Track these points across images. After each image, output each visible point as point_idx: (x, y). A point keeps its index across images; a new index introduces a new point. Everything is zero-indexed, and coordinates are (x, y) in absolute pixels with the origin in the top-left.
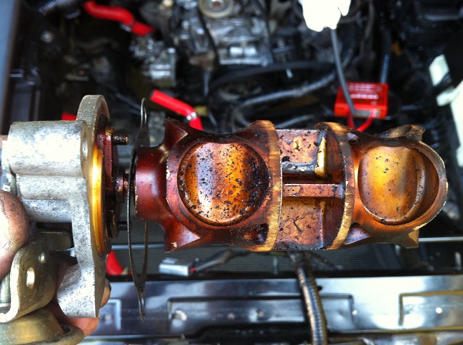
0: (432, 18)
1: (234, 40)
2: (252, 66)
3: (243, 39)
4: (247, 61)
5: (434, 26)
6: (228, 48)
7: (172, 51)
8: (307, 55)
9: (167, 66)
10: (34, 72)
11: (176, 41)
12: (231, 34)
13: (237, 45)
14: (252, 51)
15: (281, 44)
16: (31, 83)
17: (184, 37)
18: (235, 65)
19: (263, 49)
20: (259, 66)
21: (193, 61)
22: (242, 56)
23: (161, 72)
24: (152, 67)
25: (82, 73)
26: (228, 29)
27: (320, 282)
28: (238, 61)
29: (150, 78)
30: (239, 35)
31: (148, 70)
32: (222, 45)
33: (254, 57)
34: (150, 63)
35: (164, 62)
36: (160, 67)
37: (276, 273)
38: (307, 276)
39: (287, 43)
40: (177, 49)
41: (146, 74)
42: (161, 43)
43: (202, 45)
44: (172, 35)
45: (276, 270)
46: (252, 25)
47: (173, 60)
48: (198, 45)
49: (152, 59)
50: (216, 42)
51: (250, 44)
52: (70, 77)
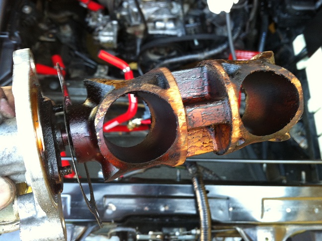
0: (297, 8)
1: (159, 17)
2: (171, 36)
3: (165, 17)
4: (168, 32)
5: (298, 13)
6: (155, 22)
7: (115, 22)
8: (209, 30)
9: (111, 34)
10: (17, 34)
11: (118, 16)
12: (157, 12)
13: (161, 20)
14: (171, 25)
15: (191, 21)
16: (14, 42)
17: (124, 13)
18: (159, 35)
19: (179, 24)
20: (175, 36)
21: (129, 31)
22: (164, 29)
23: (107, 37)
24: (100, 33)
25: (51, 36)
26: (155, 9)
27: (208, 187)
28: (161, 32)
29: (99, 41)
30: (162, 14)
31: (97, 35)
32: (150, 20)
33: (172, 29)
34: (100, 31)
35: (110, 30)
36: (106, 33)
37: (178, 180)
38: (199, 183)
39: (195, 21)
40: (119, 21)
41: (96, 38)
42: (107, 17)
43: (136, 20)
44: (115, 12)
45: (178, 178)
46: (172, 7)
47: (116, 29)
48: (133, 19)
49: (101, 28)
50: (146, 18)
51: (170, 20)
52: (43, 38)
